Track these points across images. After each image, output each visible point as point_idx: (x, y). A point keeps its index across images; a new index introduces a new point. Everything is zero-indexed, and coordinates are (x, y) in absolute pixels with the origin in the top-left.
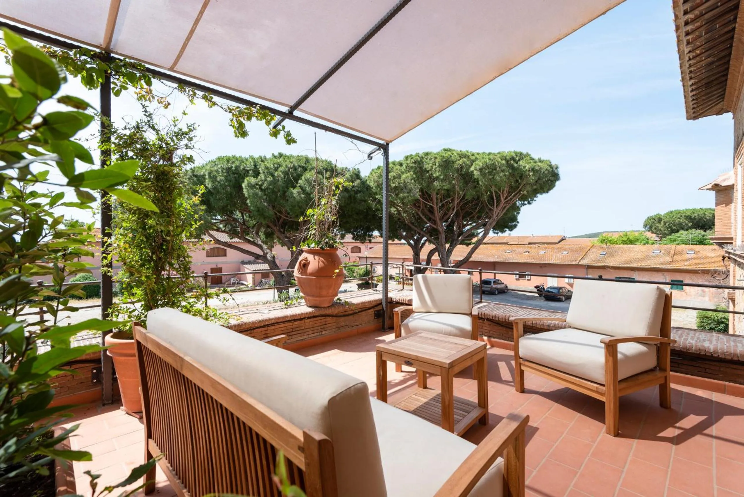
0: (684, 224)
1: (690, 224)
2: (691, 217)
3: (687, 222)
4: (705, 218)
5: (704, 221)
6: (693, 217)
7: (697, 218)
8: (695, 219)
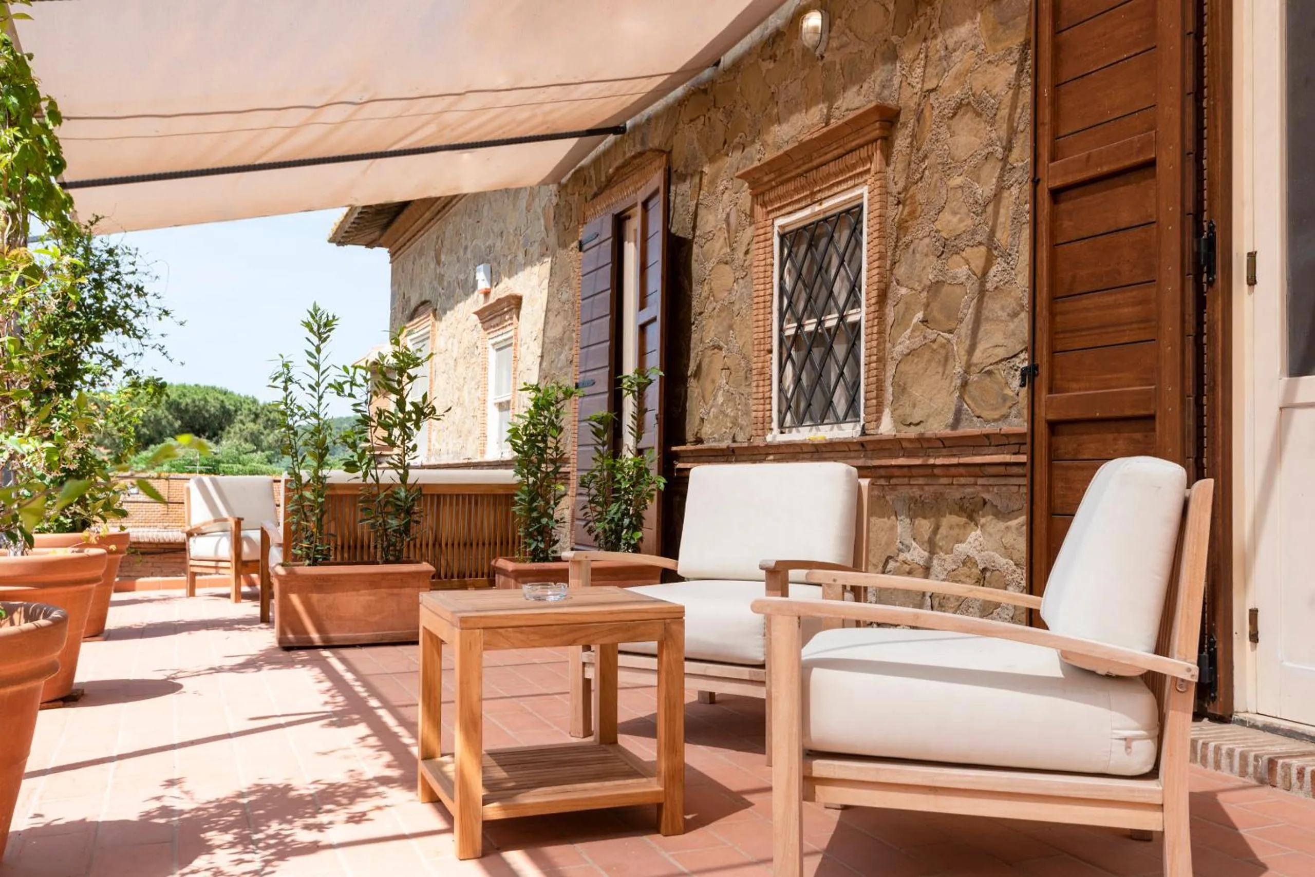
0: (164, 422)
1: (177, 424)
2: (179, 404)
3: (170, 417)
4: (207, 411)
5: (205, 418)
6: (183, 406)
7: (190, 408)
8: (186, 411)
